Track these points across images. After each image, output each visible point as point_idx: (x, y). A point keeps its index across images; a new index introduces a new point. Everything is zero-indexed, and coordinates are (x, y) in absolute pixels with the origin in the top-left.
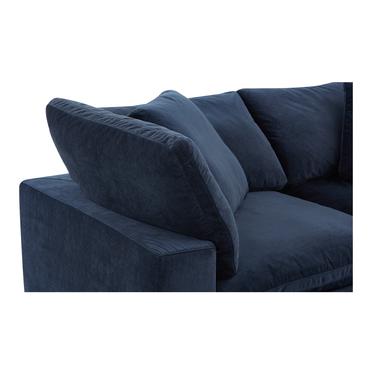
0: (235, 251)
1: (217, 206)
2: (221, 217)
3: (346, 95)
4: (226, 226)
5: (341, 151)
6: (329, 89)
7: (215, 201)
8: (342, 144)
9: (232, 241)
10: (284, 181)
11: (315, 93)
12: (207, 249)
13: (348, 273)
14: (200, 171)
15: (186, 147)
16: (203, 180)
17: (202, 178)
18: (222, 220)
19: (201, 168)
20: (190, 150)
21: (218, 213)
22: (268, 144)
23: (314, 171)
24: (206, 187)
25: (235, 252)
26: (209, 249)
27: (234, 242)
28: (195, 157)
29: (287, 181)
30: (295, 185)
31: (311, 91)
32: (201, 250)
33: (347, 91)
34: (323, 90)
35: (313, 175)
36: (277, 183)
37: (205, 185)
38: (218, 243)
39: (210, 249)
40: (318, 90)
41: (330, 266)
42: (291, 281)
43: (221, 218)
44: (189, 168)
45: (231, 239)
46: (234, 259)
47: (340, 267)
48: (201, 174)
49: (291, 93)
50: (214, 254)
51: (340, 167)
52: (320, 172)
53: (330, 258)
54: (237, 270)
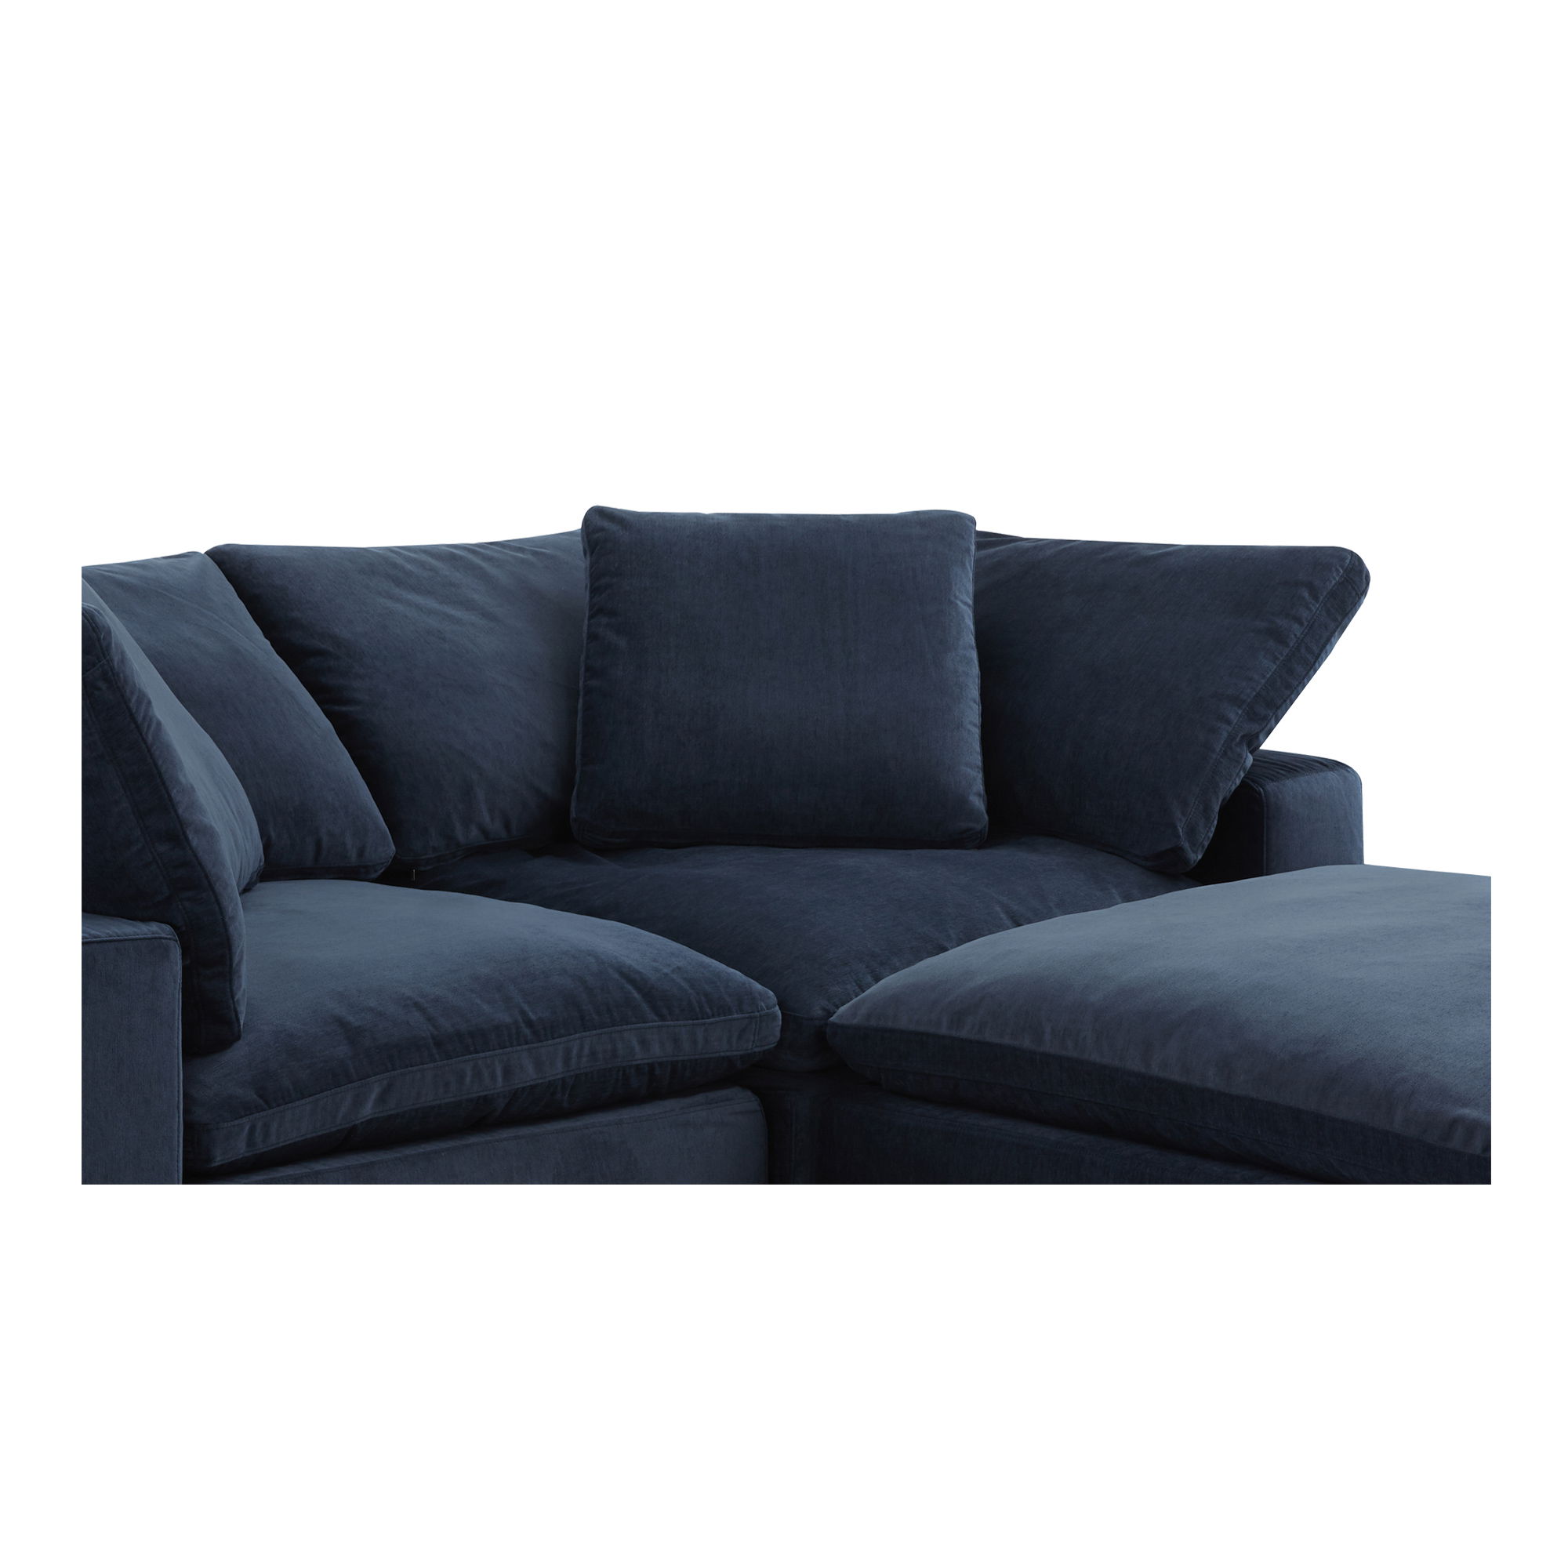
0: (236, 959)
1: (180, 811)
2: (191, 848)
3: (591, 566)
4: (207, 876)
5: (578, 751)
6: (535, 553)
7: (173, 795)
8: (579, 728)
9: (225, 926)
10: (386, 849)
11: (484, 564)
12: (155, 938)
13: (584, 1059)
14: (130, 700)
15: (90, 628)
16: (138, 727)
17: (136, 723)
18: (195, 856)
19: (132, 693)
20: (102, 637)
21: (184, 833)
22: (327, 724)
23: (486, 818)
24: (149, 751)
25: (237, 965)
26: (161, 938)
27: (231, 929)
28: (116, 659)
29: (393, 847)
30: (423, 869)
31: (470, 556)
32: (137, 939)
33: (592, 553)
34: (512, 556)
35: (484, 832)
36: (361, 853)
37: (145, 743)
38: (184, 929)
39: (163, 941)
40: (496, 555)
41: (527, 1031)
42: (407, 1067)
43: (193, 852)
44: (99, 689)
45: (223, 920)
46: (234, 988)
47: (558, 1038)
48: (134, 711)
49: (399, 561)
50: (176, 953)
51: (573, 804)
52: (507, 826)
53: (526, 1008)
54: (242, 1024)
